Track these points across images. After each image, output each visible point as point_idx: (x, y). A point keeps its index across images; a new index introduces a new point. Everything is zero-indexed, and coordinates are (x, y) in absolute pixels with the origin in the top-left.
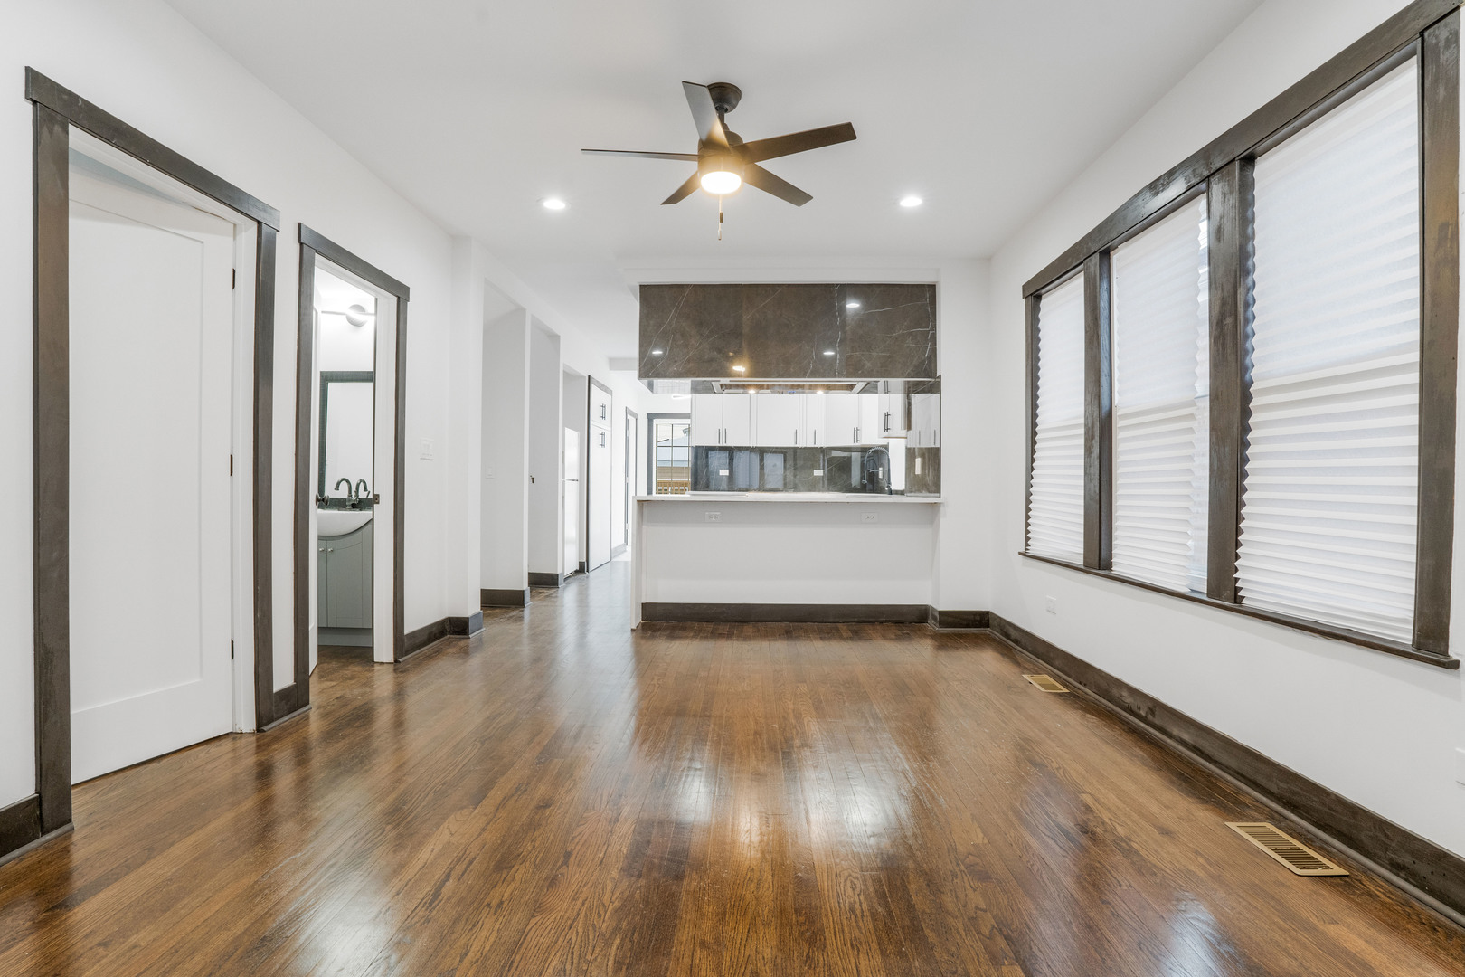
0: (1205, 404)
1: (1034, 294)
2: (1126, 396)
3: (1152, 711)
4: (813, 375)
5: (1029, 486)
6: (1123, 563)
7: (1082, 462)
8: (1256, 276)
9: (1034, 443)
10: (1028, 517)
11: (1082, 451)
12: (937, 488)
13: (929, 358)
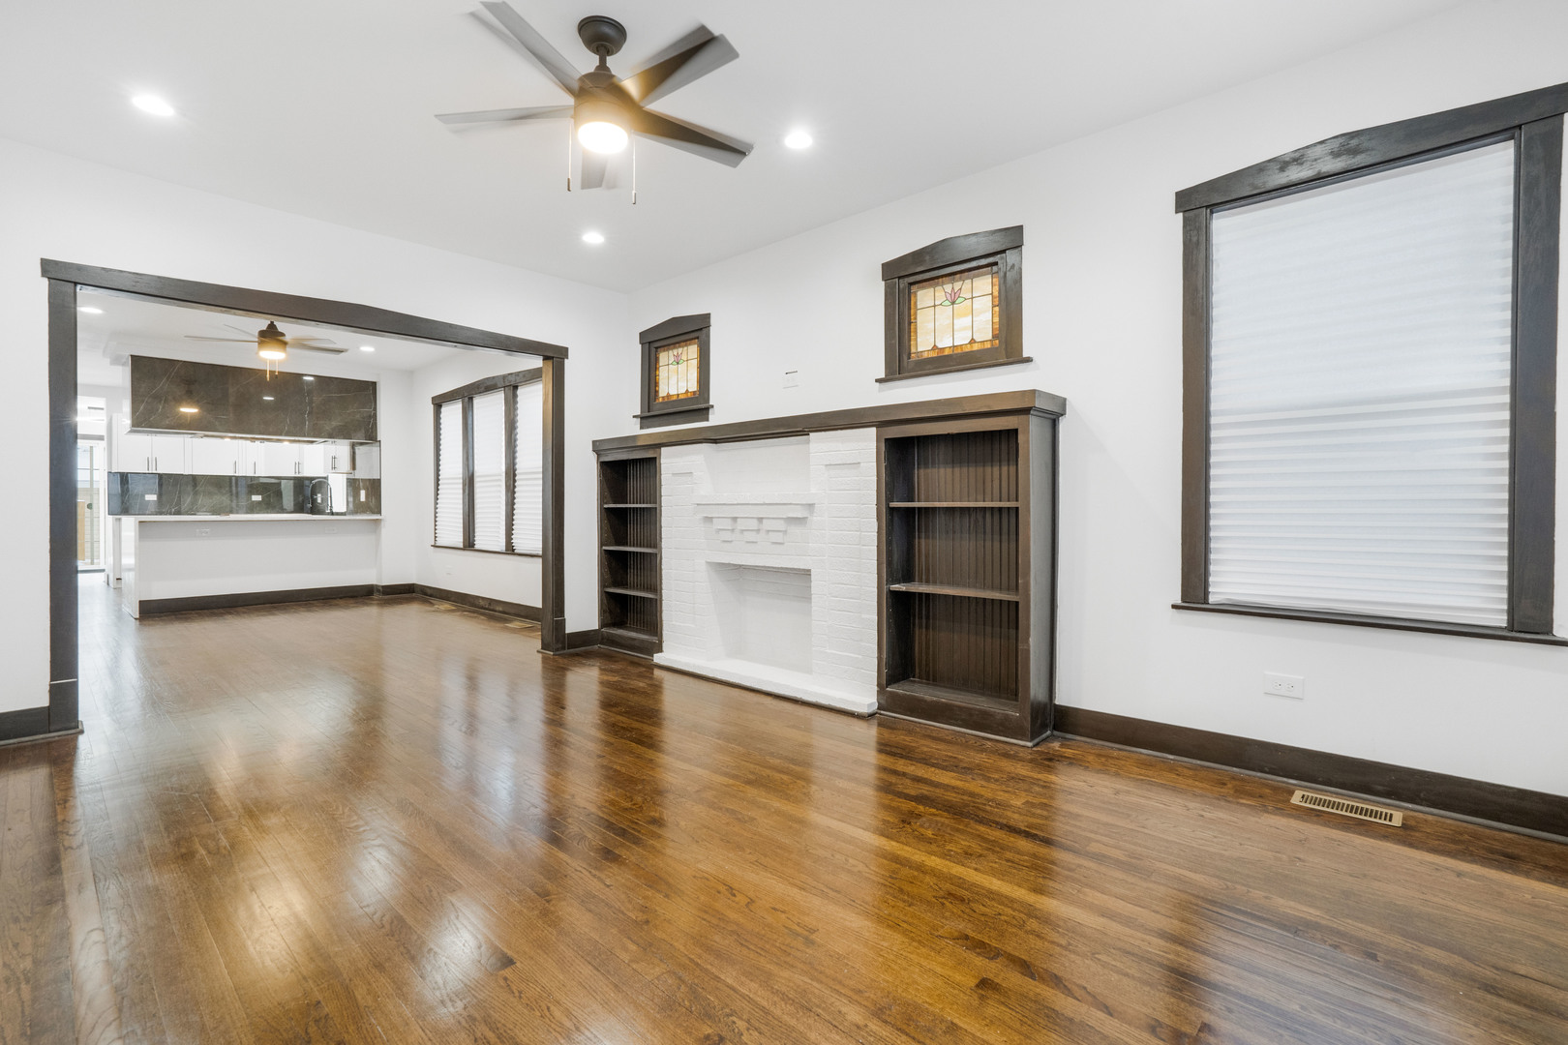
0: (504, 475)
1: (439, 403)
2: (479, 469)
3: (490, 604)
4: (286, 435)
5: (436, 508)
6: (479, 544)
7: (461, 496)
8: (518, 430)
9: (438, 485)
10: (436, 521)
11: (461, 491)
12: (379, 512)
13: (372, 428)
